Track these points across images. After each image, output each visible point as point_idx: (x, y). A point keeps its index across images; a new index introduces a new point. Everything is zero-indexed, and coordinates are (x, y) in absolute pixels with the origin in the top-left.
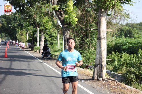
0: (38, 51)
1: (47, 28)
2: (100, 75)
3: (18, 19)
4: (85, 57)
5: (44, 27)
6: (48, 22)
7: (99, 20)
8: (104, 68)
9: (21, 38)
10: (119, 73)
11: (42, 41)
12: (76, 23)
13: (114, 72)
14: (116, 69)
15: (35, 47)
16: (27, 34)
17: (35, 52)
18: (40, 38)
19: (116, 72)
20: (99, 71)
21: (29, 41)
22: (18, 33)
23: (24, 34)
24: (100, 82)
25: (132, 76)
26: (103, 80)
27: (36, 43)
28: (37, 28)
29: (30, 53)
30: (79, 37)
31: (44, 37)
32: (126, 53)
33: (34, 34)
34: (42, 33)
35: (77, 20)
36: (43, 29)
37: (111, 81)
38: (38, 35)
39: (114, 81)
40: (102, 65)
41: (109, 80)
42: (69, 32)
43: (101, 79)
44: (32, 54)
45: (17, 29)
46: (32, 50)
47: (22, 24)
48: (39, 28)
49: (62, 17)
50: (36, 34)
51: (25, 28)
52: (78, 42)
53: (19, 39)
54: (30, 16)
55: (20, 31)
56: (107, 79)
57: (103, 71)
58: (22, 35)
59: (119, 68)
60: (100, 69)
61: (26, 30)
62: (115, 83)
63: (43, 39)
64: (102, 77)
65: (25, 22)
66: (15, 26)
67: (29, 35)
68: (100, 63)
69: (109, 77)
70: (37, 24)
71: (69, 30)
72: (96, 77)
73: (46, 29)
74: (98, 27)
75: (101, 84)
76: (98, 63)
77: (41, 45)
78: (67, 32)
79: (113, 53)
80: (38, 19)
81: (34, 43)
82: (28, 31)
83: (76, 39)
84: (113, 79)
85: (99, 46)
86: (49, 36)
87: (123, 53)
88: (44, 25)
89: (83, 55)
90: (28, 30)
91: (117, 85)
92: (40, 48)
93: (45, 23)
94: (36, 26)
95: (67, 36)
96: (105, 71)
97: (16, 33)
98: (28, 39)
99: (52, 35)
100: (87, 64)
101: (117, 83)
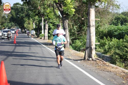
0: (43, 38)
1: (50, 17)
2: (90, 56)
3: (25, 10)
4: (82, 42)
5: (48, 17)
6: (51, 12)
7: (89, 11)
8: (93, 50)
9: (29, 27)
10: (108, 55)
11: (46, 29)
12: (74, 13)
13: (104, 54)
14: (106, 52)
15: (40, 35)
16: (34, 23)
17: (41, 38)
18: (45, 26)
19: (106, 54)
20: (89, 52)
21: (35, 29)
22: (26, 23)
23: (31, 23)
24: (90, 61)
25: (117, 56)
26: (92, 60)
27: (42, 31)
28: (41, 18)
29: (36, 40)
30: (77, 25)
31: (48, 26)
32: (116, 39)
33: (39, 23)
34: (46, 22)
35: (74, 11)
36: (47, 19)
37: (98, 60)
38: (43, 24)
39: (101, 60)
40: (91, 48)
41: (97, 60)
42: (67, 21)
43: (91, 59)
44: (37, 40)
45: (25, 19)
46: (38, 37)
47: (29, 14)
48: (44, 18)
49: (61, 8)
50: (41, 23)
51: (32, 18)
52: (76, 29)
53: (27, 27)
54: (36, 8)
55: (27, 20)
56: (95, 59)
57: (92, 52)
58: (29, 24)
59: (108, 51)
60: (90, 51)
61: (33, 20)
62: (101, 62)
63: (47, 28)
64: (91, 58)
65: (32, 12)
66: (23, 16)
67: (35, 24)
68: (90, 46)
69: (97, 58)
70: (42, 14)
71: (67, 19)
72: (87, 58)
73: (49, 19)
74: (88, 16)
75: (90, 63)
76: (88, 46)
77: (45, 33)
78: (66, 22)
79: (105, 38)
80: (43, 10)
81: (40, 31)
82: (34, 21)
83: (75, 27)
84: (100, 59)
85: (89, 32)
86: (53, 25)
87: (113, 38)
88: (48, 15)
89: (80, 41)
90: (34, 19)
91: (103, 63)
92: (45, 35)
93: (48, 13)
94: (41, 16)
95: (66, 24)
96: (94, 52)
97: (24, 22)
98: (34, 28)
99: (56, 24)
100: (83, 48)
101: (103, 62)
